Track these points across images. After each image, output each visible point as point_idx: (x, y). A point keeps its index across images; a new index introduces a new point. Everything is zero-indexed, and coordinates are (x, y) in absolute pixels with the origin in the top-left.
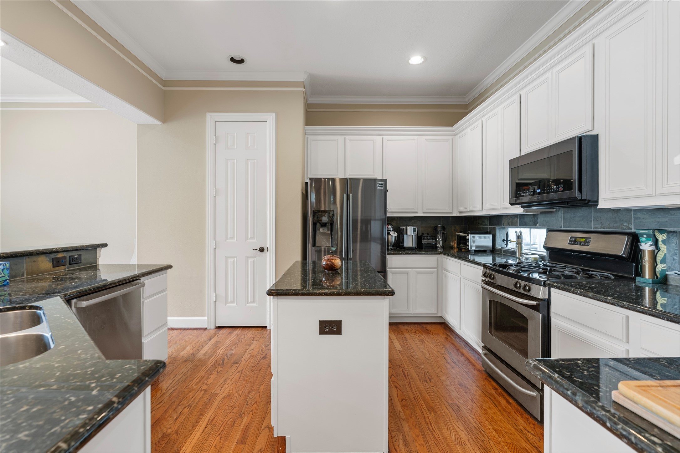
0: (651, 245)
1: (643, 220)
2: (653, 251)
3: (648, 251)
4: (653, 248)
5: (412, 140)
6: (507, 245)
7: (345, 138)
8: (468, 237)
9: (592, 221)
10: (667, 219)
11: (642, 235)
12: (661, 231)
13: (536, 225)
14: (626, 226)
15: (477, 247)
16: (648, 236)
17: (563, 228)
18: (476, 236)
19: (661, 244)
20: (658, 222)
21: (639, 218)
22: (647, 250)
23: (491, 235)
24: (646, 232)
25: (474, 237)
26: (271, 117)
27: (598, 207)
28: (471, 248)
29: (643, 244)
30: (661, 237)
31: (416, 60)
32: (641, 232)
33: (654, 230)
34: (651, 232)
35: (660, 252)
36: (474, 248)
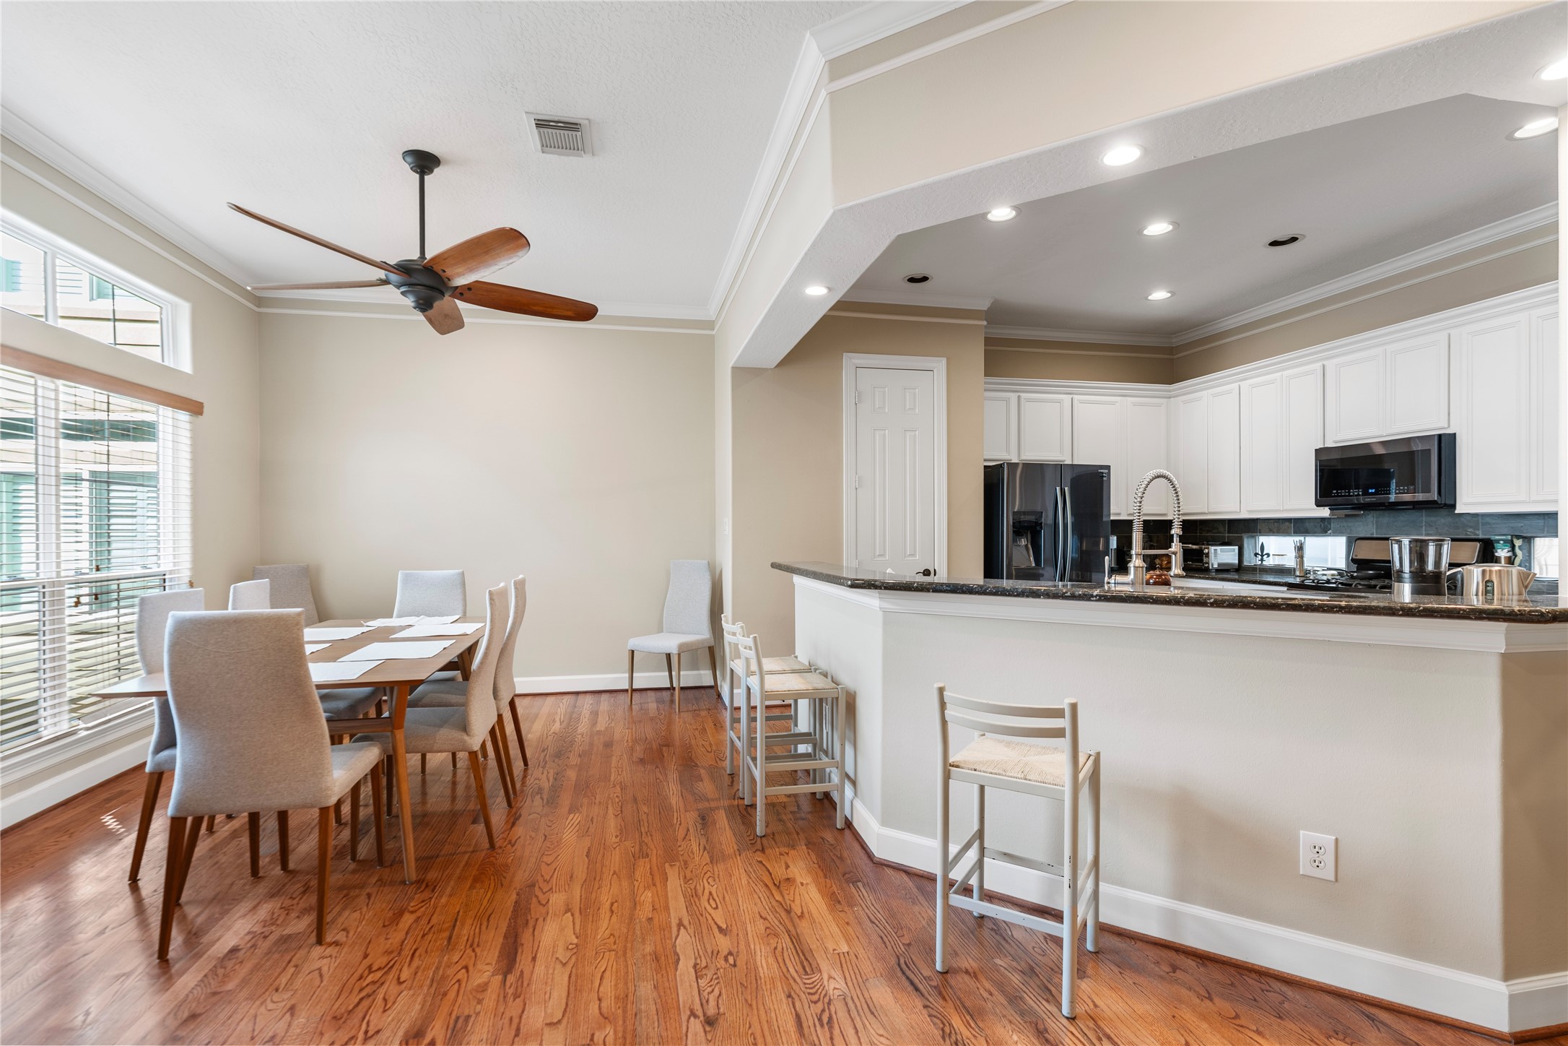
0: (1509, 551)
1: (1494, 526)
2: (1510, 557)
3: (1505, 557)
4: (1510, 554)
5: (1113, 403)
6: (1262, 560)
7: (1019, 397)
8: (1206, 551)
9: (1422, 527)
10: (1522, 525)
11: (1498, 541)
12: (1518, 537)
13: (1326, 532)
14: (1471, 532)
15: (1219, 564)
16: (1505, 541)
17: (1375, 536)
18: (1219, 548)
19: (1517, 550)
20: (1512, 528)
21: (1489, 524)
22: (1503, 557)
23: (1237, 547)
24: (1504, 537)
25: (1215, 550)
26: (940, 365)
27: (1456, 512)
28: (1212, 565)
29: (1499, 551)
30: (1518, 543)
31: (1159, 295)
32: (1497, 537)
33: (1512, 536)
34: (1509, 537)
35: (1517, 558)
36: (1216, 566)
